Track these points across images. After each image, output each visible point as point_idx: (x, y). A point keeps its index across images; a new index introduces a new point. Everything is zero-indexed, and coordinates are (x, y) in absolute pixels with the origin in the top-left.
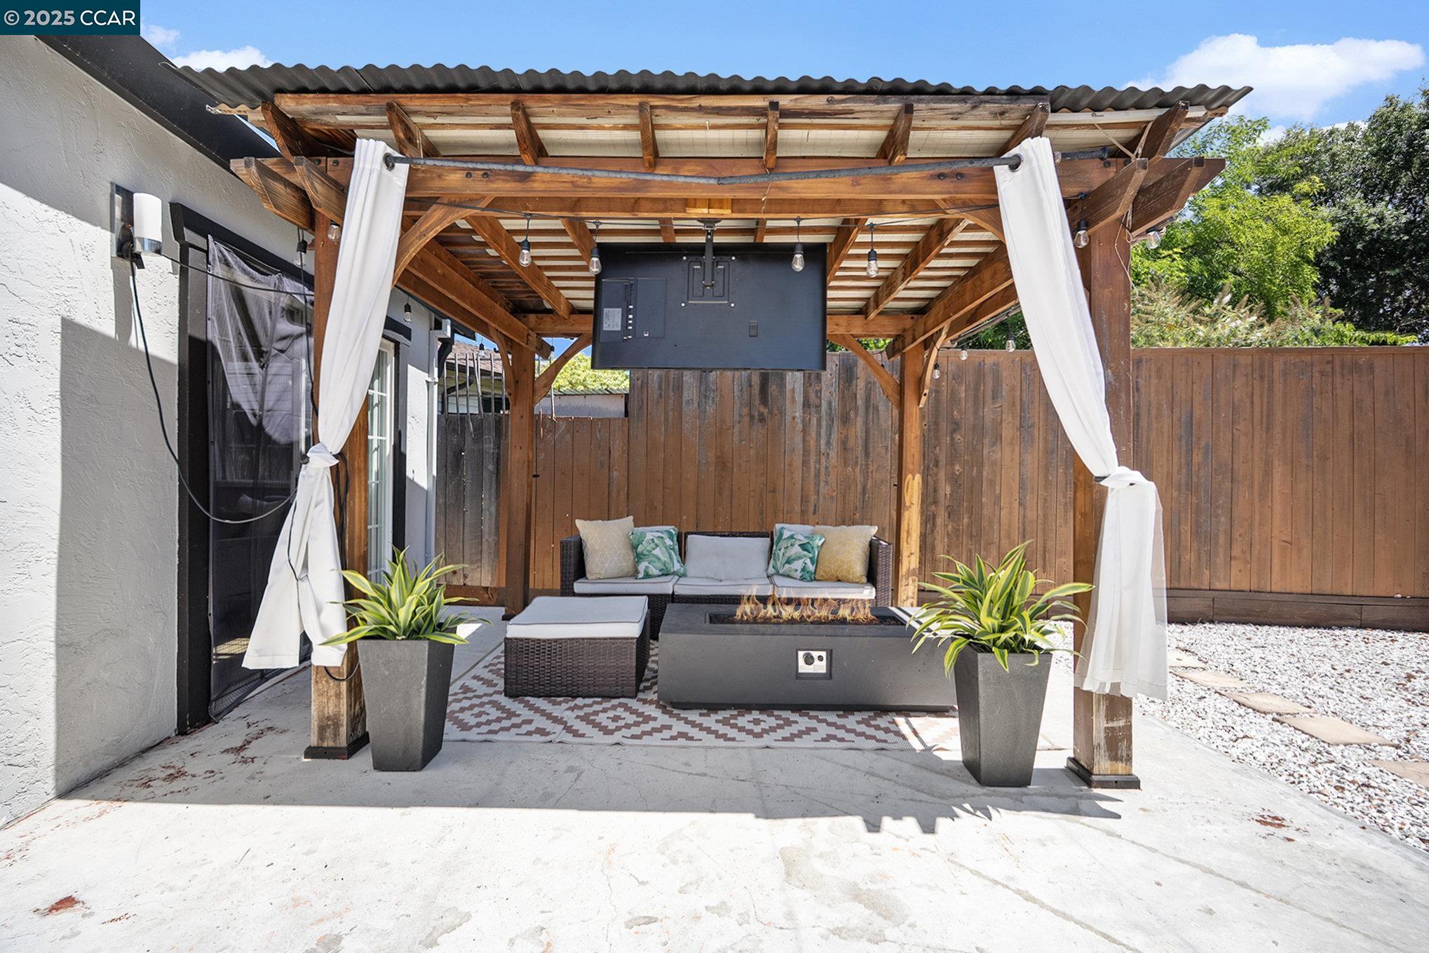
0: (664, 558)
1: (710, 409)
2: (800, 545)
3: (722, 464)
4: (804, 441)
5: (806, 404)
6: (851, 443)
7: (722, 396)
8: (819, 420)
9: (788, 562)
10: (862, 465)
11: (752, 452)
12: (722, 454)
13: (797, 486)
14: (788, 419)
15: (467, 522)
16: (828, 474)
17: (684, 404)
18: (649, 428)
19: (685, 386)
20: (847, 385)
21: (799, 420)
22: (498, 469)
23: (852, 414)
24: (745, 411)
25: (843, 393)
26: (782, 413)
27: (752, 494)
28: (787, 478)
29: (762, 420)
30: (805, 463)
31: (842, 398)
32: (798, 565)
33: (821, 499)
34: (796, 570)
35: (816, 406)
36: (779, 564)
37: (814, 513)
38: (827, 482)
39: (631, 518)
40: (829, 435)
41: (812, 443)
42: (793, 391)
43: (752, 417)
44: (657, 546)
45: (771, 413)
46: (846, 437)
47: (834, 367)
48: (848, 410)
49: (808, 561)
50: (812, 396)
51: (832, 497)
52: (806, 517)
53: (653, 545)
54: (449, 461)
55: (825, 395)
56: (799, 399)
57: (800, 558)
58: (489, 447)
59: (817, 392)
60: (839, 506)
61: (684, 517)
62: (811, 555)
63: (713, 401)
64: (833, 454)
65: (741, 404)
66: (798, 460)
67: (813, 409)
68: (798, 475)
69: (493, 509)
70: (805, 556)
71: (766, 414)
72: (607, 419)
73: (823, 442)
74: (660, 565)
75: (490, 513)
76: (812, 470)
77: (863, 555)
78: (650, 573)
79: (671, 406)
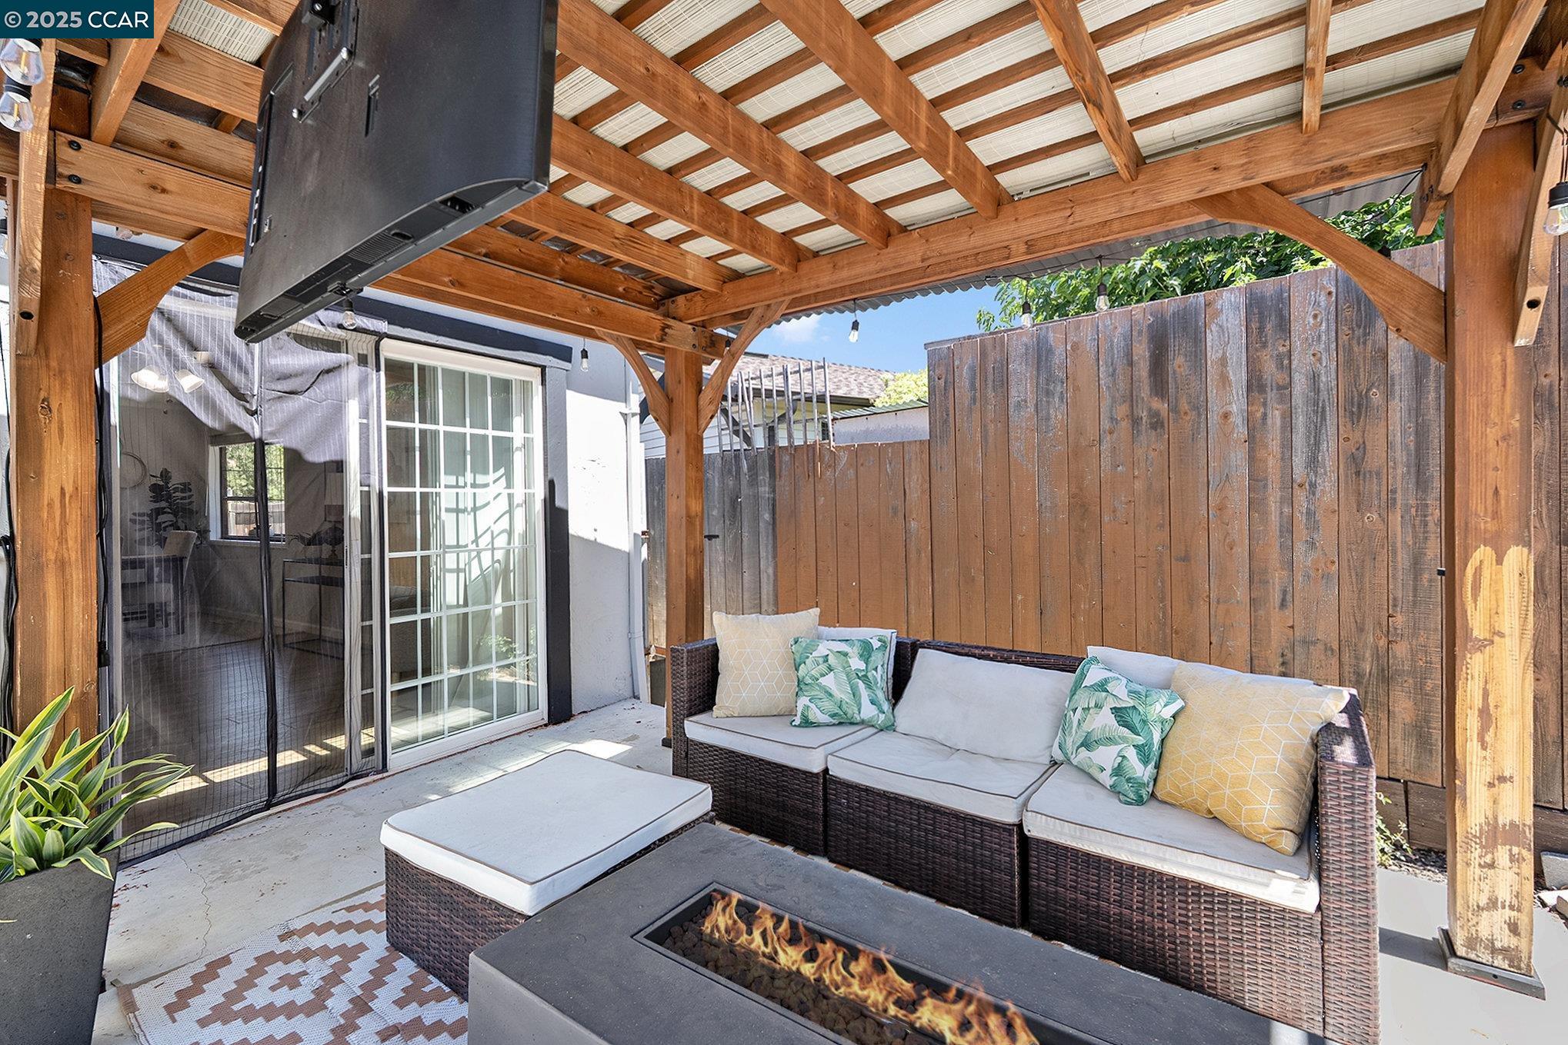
0: (842, 694)
1: (1057, 413)
2: (1116, 711)
3: (1081, 507)
4: (1252, 458)
5: (1255, 385)
6: (1375, 459)
7: (1077, 389)
8: (1288, 418)
9: (1087, 744)
10: (1407, 508)
11: (1138, 485)
12: (1081, 490)
13: (1238, 550)
14: (1214, 418)
15: (746, 585)
16: (1313, 524)
17: (1011, 409)
18: (958, 454)
19: (1013, 380)
20: (1359, 332)
21: (1238, 420)
22: (774, 519)
23: (1376, 397)
24: (1122, 410)
25: (1350, 350)
26: (1200, 408)
27: (1140, 561)
28: (1215, 535)
29: (1157, 423)
30: (1256, 504)
31: (1348, 363)
32: (1105, 757)
33: (1299, 577)
34: (1102, 770)
35: (1280, 388)
36: (1069, 741)
37: (1283, 604)
38: (1312, 544)
39: (816, 611)
40: (1315, 446)
41: (1273, 464)
42: (1223, 362)
43: (1135, 421)
44: (830, 669)
45: (1174, 409)
46: (1362, 447)
47: (1323, 298)
48: (1363, 387)
49: (1132, 754)
50: (1270, 369)
51: (1326, 576)
52: (1261, 612)
53: (823, 667)
54: (726, 510)
55: (1301, 363)
56: (1238, 376)
57: (1110, 741)
58: (764, 490)
59: (1279, 358)
60: (1345, 594)
61: (1020, 598)
62: (1140, 740)
63: (1061, 399)
64: (1327, 486)
65: (1114, 400)
66: (1238, 500)
67: (1271, 395)
68: (1239, 528)
69: (771, 571)
70: (1124, 739)
71: (1164, 414)
72: (899, 443)
73: (1299, 461)
74: (829, 705)
75: (768, 576)
76: (1274, 518)
77: (1290, 768)
78: (811, 718)
79: (991, 415)
